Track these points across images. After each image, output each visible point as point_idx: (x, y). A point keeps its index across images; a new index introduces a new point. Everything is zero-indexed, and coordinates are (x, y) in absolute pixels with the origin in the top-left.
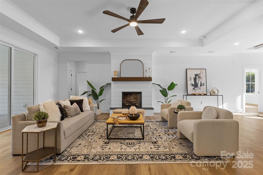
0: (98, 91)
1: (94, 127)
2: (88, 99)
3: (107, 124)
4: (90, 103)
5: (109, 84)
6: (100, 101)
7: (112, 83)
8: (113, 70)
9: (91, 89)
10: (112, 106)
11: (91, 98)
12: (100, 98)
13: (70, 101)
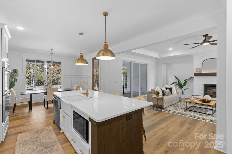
0: (182, 83)
1: (179, 104)
2: (176, 88)
3: (186, 102)
4: (176, 90)
5: (192, 78)
6: (184, 89)
7: (195, 77)
8: (195, 68)
9: (177, 81)
10: (194, 94)
11: (178, 87)
12: (185, 87)
13: (165, 88)
